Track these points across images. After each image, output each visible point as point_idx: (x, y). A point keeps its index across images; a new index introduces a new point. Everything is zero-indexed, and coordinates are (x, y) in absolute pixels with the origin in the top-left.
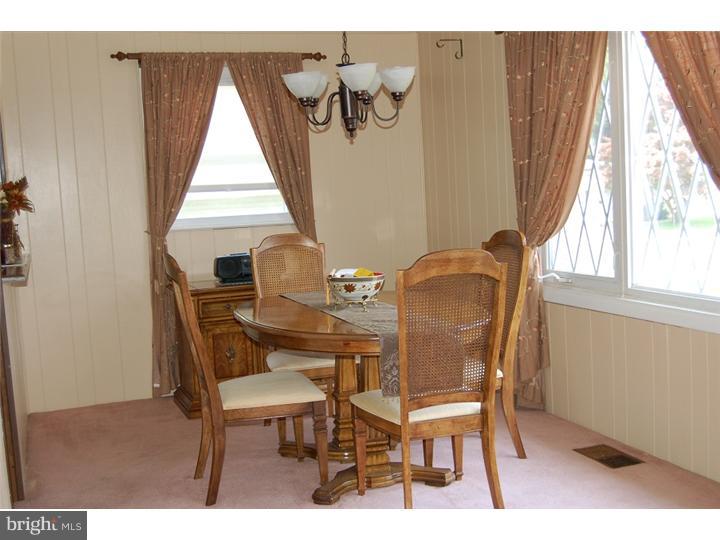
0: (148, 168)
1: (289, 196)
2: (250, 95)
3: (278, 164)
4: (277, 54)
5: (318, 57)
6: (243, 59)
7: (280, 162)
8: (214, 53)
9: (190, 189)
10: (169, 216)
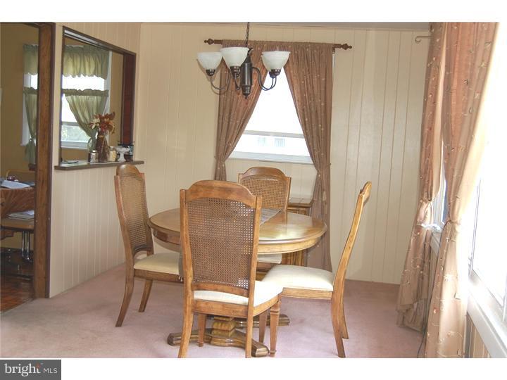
0: (219, 115)
1: (310, 144)
2: (292, 72)
3: (305, 121)
4: (314, 43)
5: (346, 47)
6: (290, 47)
7: (306, 120)
8: (271, 42)
9: (244, 132)
10: (228, 148)
